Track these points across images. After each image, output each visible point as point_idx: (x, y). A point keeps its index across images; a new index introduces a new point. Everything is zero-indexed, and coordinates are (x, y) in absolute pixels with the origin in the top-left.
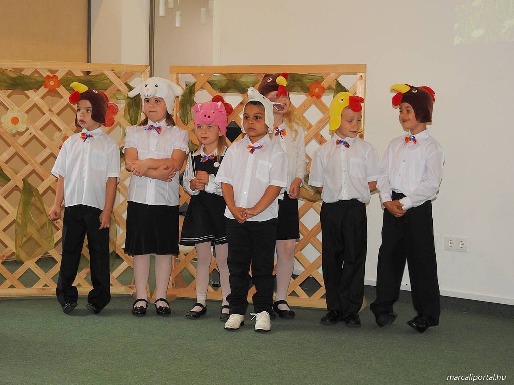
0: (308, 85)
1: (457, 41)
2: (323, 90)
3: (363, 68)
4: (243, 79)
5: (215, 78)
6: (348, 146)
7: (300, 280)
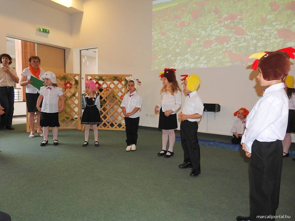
0: (118, 79)
1: (152, 70)
2: (122, 80)
4: (103, 78)
5: (97, 77)
7: (117, 124)
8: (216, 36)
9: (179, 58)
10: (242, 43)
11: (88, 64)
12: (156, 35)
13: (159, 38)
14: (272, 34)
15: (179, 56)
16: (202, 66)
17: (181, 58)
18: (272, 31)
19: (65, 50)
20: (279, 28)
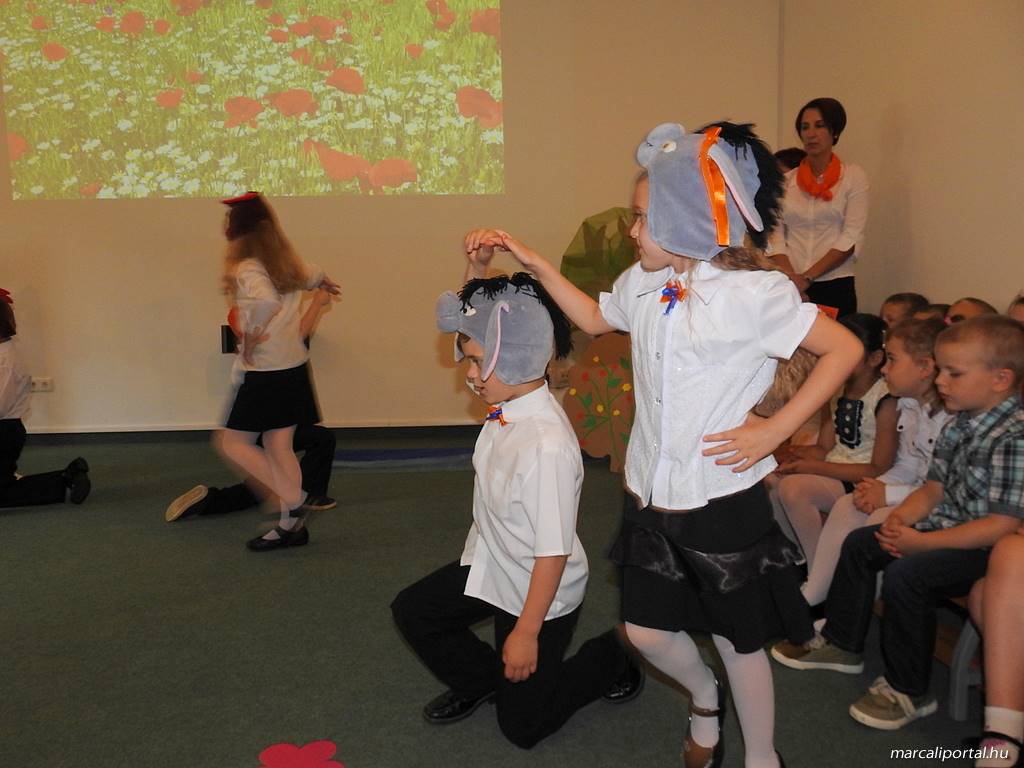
1: (16, 196)
8: (270, 85)
9: (133, 154)
10: (357, 119)
12: (17, 52)
13: (34, 64)
14: (443, 101)
15: (133, 149)
16: (228, 189)
17: (145, 155)
18: (442, 91)
20: (459, 85)
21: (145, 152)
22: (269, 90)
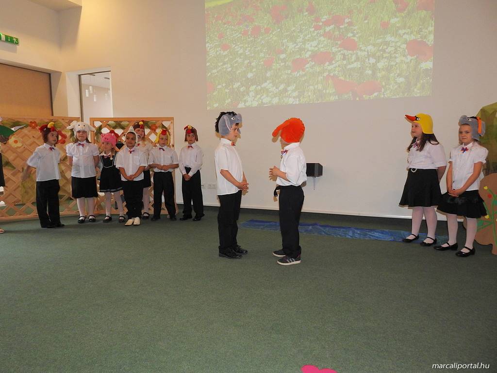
0: (150, 125)
2: (157, 128)
3: (172, 119)
4: (124, 123)
5: (111, 122)
6: (164, 150)
8: (312, 51)
9: (253, 88)
10: (352, 63)
11: (95, 100)
12: (212, 49)
13: (218, 53)
14: (398, 49)
15: (253, 85)
16: (291, 101)
17: (257, 88)
18: (398, 44)
19: (50, 74)
20: (408, 40)
21: (257, 86)
22: (312, 53)
